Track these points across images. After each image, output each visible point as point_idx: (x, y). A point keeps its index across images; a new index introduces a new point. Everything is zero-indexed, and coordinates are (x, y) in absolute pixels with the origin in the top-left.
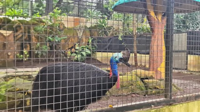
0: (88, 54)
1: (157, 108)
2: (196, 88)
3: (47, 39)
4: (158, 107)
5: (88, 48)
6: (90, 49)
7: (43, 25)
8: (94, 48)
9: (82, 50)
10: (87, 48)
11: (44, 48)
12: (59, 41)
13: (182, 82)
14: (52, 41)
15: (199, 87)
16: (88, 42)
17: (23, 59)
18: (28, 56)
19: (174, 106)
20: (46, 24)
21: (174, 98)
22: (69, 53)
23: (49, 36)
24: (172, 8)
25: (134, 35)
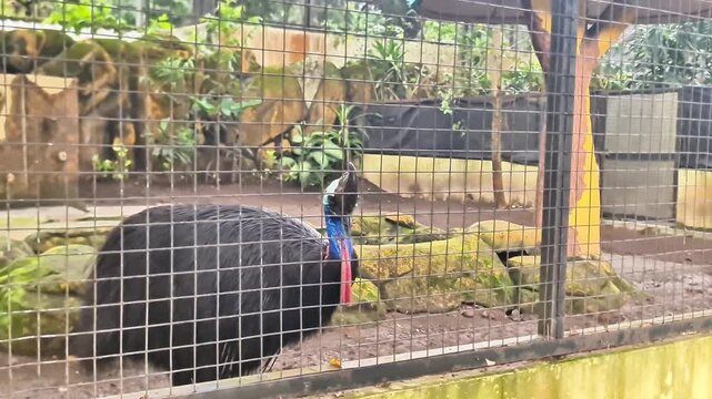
0: (334, 160)
1: (507, 368)
2: (695, 288)
3: (196, 107)
4: (512, 366)
5: (335, 141)
6: (342, 145)
7: (181, 58)
8: (356, 141)
9: (316, 145)
10: (333, 140)
11: (185, 138)
12: (236, 114)
13: (649, 265)
14: (210, 114)
15: (706, 284)
16: (337, 121)
17: (111, 175)
18: (128, 162)
19: (566, 364)
20: (191, 54)
21: (570, 335)
22: (269, 154)
23: (200, 98)
24: (572, 19)
25: (495, 99)
